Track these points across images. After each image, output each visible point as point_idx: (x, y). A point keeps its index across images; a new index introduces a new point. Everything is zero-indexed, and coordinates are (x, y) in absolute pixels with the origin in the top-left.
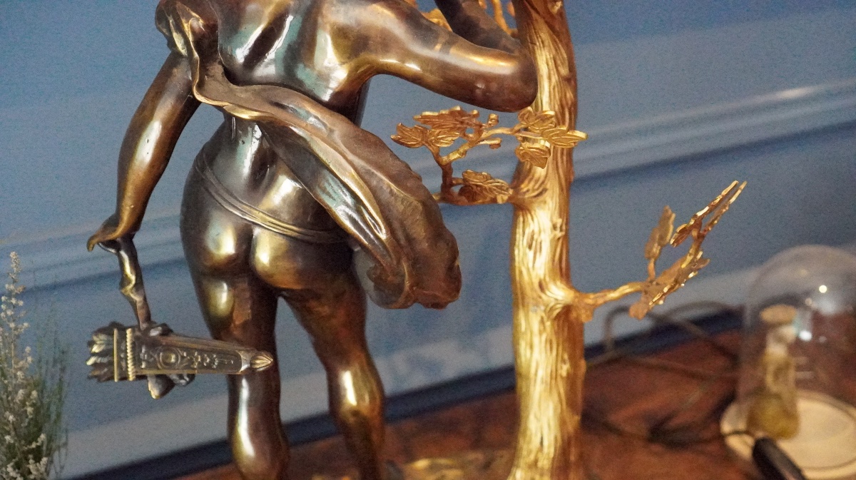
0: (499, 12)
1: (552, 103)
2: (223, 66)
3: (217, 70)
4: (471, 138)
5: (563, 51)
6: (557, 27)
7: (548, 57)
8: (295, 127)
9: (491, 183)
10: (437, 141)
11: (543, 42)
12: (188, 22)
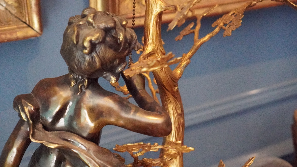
0: (150, 83)
1: (175, 124)
2: (42, 124)
3: (40, 126)
4: (147, 149)
5: (179, 104)
6: (176, 96)
7: (173, 107)
8: (74, 149)
9: (154, 162)
10: (132, 150)
11: (171, 101)
12: (27, 108)
